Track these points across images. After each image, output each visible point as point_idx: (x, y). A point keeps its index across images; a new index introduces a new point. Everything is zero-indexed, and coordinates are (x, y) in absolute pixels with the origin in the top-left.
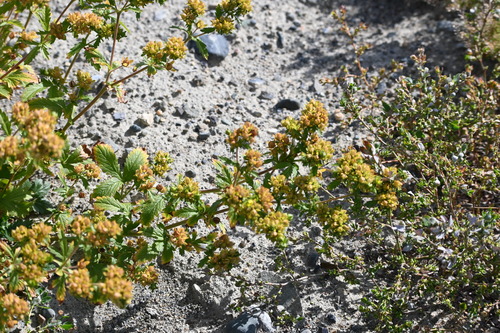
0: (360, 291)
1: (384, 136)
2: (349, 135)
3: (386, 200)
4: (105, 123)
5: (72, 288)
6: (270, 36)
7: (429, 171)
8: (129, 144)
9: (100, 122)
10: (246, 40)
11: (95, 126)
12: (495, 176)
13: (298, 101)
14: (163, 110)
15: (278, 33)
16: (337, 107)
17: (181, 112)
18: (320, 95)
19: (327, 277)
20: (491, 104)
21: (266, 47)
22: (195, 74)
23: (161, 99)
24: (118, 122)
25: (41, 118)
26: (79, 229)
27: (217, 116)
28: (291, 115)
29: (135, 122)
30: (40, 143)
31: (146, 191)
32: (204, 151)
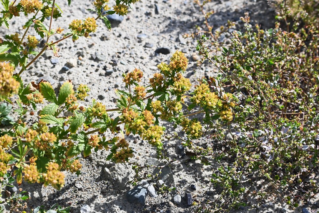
0: (211, 169)
1: (224, 70)
2: (202, 69)
3: (226, 114)
4: (46, 66)
5: (26, 177)
6: (150, 7)
7: (254, 91)
8: (62, 79)
9: (43, 65)
10: (135, 9)
11: (39, 68)
12: (295, 93)
13: (169, 48)
14: (83, 56)
15: (155, 5)
16: (194, 51)
17: (94, 57)
18: (183, 44)
19: (190, 161)
20: (293, 47)
21: (148, 14)
22: (103, 33)
23: (81, 49)
24: (54, 65)
25: (4, 68)
26: (30, 138)
27: (117, 59)
28: (165, 57)
29: (66, 65)
30: (4, 85)
31: (72, 111)
32: (110, 82)
